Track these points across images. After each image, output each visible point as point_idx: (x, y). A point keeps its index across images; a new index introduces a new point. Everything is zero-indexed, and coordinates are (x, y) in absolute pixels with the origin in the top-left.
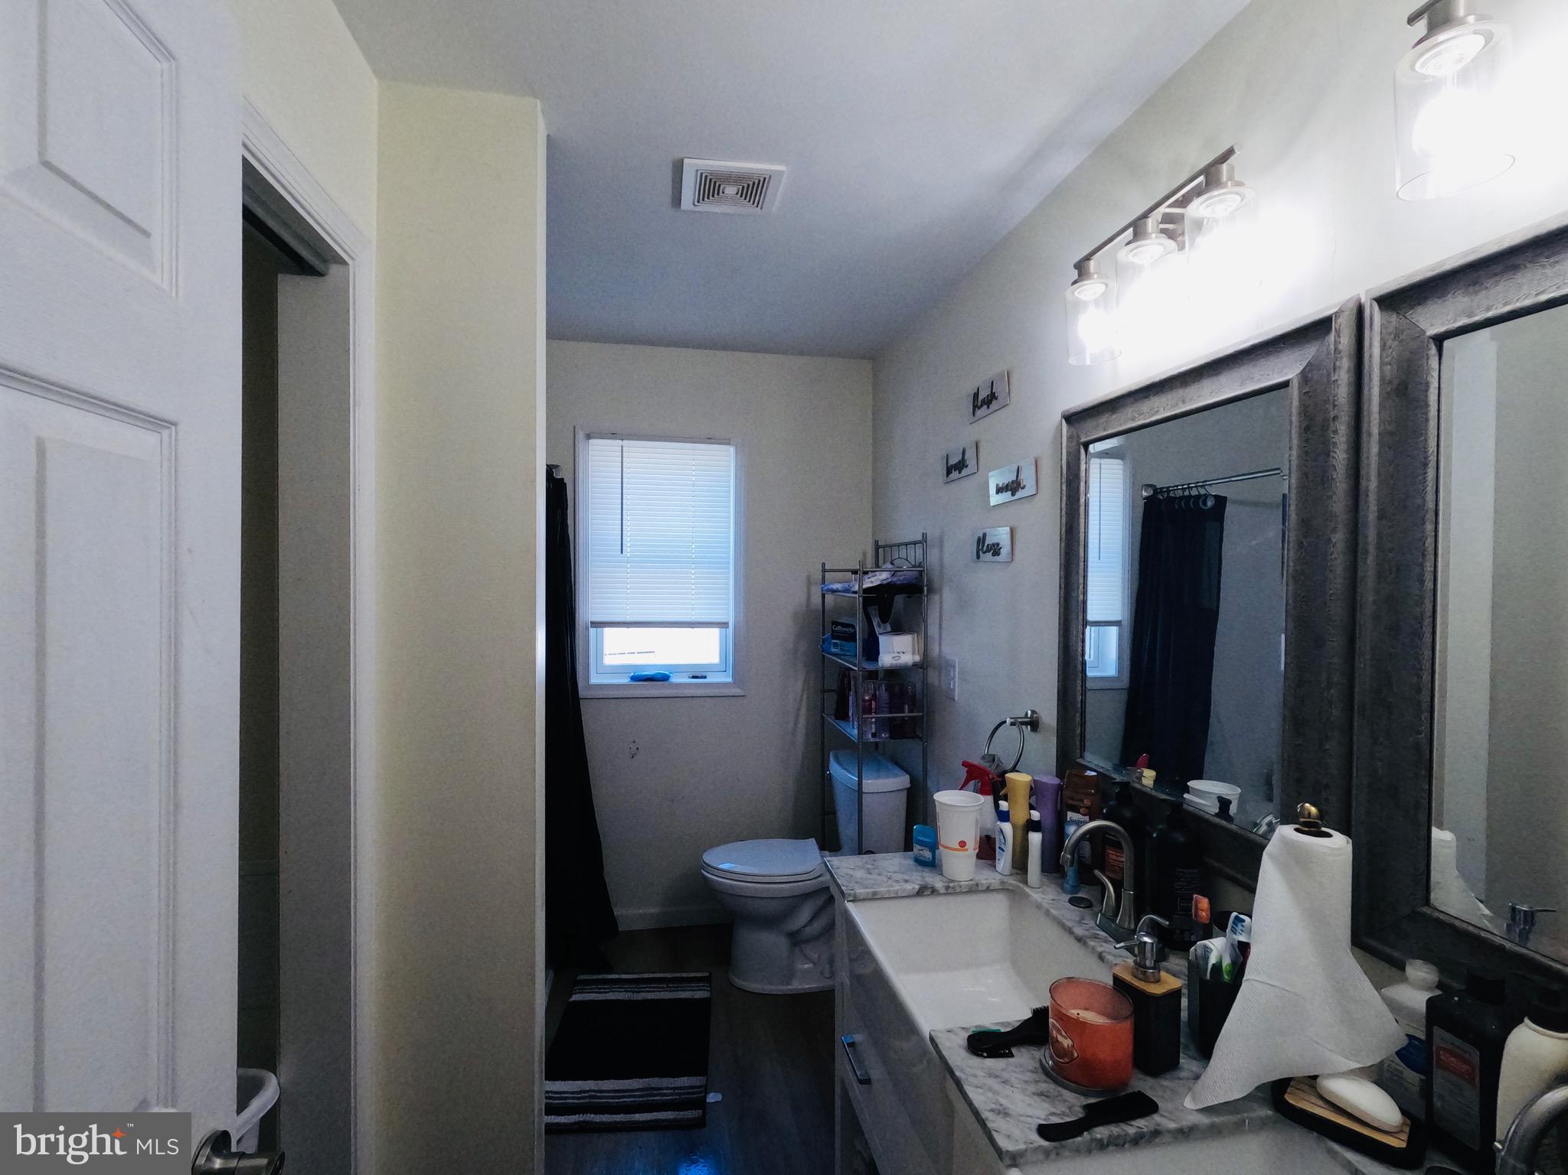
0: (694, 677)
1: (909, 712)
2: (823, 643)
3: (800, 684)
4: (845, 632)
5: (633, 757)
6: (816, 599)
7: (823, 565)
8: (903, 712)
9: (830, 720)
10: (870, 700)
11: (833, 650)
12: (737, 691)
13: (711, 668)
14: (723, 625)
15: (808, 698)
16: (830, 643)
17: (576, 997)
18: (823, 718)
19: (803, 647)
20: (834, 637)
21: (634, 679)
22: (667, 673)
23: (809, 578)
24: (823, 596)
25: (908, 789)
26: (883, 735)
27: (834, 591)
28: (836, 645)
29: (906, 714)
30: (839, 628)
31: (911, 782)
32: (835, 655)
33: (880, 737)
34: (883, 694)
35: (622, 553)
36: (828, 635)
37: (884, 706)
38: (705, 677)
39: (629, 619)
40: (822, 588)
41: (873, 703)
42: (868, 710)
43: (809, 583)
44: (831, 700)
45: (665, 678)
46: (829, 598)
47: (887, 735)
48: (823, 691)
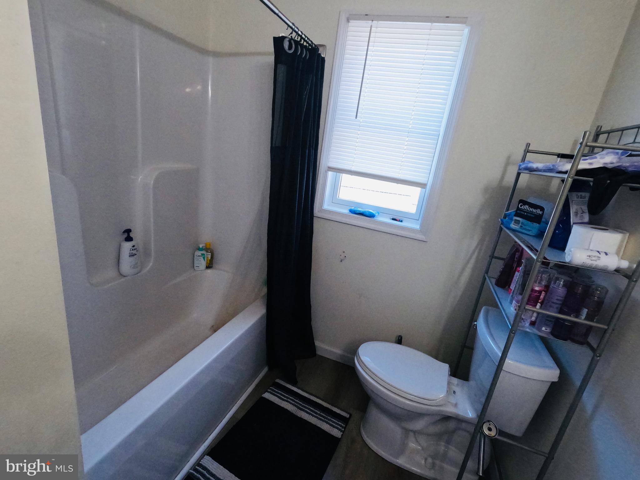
0: (394, 219)
1: (585, 319)
2: (505, 217)
3: (475, 243)
4: (532, 213)
5: (341, 261)
6: (510, 179)
7: (528, 145)
8: (578, 316)
9: (491, 284)
10: (540, 292)
11: (513, 226)
12: (420, 237)
13: (407, 216)
14: (422, 185)
15: (477, 257)
16: (512, 219)
17: (267, 395)
18: (484, 279)
19: (485, 216)
20: (516, 215)
21: (352, 211)
22: (374, 212)
23: (509, 157)
24: (519, 174)
25: (553, 383)
26: (544, 329)
27: (531, 170)
28: (517, 222)
29: (582, 319)
30: (526, 207)
31: (559, 377)
32: (513, 231)
33: (539, 330)
34: (559, 290)
35: (356, 118)
36: (512, 211)
37: (555, 301)
38: (401, 221)
39: (353, 169)
40: (520, 166)
41: (543, 294)
42: (533, 300)
43: (508, 163)
44: (498, 266)
45: (371, 216)
46: (525, 178)
47: (549, 330)
48: (492, 257)
